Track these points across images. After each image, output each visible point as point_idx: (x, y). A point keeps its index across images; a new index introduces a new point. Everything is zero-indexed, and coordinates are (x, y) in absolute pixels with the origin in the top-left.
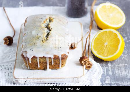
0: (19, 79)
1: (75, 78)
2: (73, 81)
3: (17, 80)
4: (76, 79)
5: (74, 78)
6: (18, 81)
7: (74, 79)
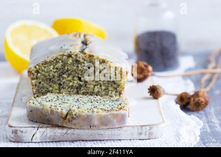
0: (19, 129)
1: (144, 126)
2: (141, 134)
3: (16, 130)
4: (148, 128)
5: (142, 126)
6: (18, 132)
7: (144, 128)
